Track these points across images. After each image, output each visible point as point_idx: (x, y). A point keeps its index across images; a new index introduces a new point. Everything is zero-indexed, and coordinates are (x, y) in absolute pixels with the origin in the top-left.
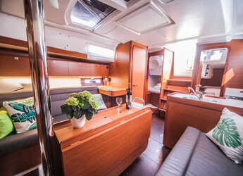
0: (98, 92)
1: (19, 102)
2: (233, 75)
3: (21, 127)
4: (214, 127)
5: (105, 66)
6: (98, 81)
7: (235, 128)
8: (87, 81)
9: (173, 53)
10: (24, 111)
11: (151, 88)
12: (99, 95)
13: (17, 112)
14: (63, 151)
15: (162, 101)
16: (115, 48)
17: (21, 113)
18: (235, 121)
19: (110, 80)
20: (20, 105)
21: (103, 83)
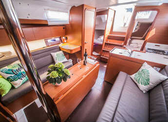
0: (60, 50)
1: (7, 68)
2: (154, 33)
3: (16, 84)
4: (136, 72)
5: (62, 27)
6: (58, 39)
7: (148, 76)
8: (49, 41)
9: (115, 11)
10: (14, 73)
11: (96, 41)
12: (61, 52)
13: (9, 75)
14: (56, 103)
15: (103, 51)
16: (69, 11)
17: (13, 75)
18: (149, 72)
19: (67, 38)
20: (9, 70)
21: (61, 41)
